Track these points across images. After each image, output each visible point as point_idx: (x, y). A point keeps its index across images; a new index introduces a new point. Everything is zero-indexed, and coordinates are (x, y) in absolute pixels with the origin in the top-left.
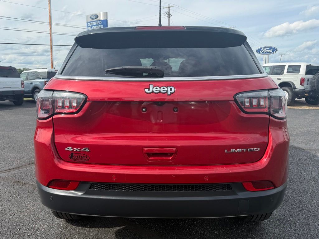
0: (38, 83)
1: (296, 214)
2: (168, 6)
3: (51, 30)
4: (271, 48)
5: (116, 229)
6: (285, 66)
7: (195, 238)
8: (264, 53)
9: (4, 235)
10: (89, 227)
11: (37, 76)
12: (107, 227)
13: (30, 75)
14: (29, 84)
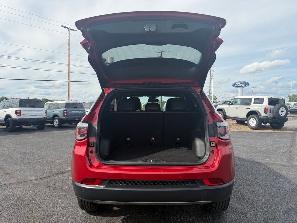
0: (57, 112)
1: (248, 208)
2: (160, 51)
3: (69, 70)
4: (243, 83)
5: (122, 217)
6: (252, 98)
7: (177, 222)
8: (238, 86)
9: (45, 221)
10: (104, 216)
11: (57, 106)
12: (116, 216)
13: (51, 105)
14: (50, 112)
